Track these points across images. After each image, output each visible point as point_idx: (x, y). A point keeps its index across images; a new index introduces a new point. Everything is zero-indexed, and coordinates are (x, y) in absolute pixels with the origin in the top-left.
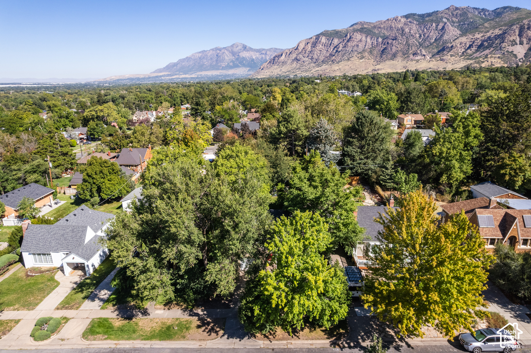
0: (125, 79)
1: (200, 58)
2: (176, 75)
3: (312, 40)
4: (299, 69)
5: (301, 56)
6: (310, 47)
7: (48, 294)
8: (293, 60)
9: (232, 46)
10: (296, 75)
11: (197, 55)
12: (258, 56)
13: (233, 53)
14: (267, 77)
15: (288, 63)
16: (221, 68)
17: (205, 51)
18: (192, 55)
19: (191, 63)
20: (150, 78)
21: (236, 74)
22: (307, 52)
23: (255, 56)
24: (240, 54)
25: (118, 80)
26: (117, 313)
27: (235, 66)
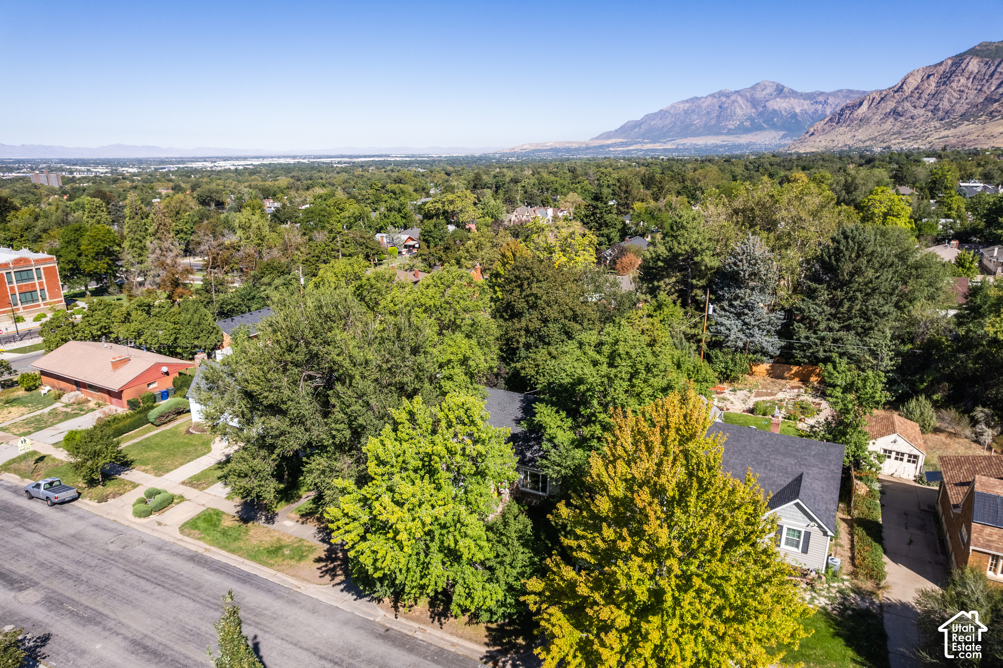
0: (545, 150)
1: (686, 112)
2: (636, 143)
3: (942, 69)
4: (899, 133)
5: (907, 105)
6: (934, 85)
7: (189, 461)
8: (887, 115)
9: (753, 88)
10: (889, 147)
11: (682, 106)
12: (806, 107)
13: (754, 103)
14: (819, 150)
15: (873, 122)
16: (725, 131)
17: (697, 98)
18: (672, 106)
19: (668, 121)
20: (588, 148)
21: (754, 144)
22: (925, 96)
23: (799, 106)
24: (768, 104)
25: (534, 151)
26: (239, 509)
27: (755, 128)
